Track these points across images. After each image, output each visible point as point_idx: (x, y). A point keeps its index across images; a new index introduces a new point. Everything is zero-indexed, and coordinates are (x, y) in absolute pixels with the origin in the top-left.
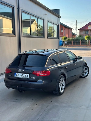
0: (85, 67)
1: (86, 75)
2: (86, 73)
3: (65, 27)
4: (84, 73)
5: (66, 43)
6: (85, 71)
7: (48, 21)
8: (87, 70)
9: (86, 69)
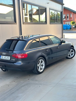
0: (71, 50)
1: (72, 56)
2: (72, 54)
3: (73, 13)
4: (71, 55)
5: (74, 27)
6: (72, 53)
7: (50, 9)
8: (74, 52)
9: (72, 51)
